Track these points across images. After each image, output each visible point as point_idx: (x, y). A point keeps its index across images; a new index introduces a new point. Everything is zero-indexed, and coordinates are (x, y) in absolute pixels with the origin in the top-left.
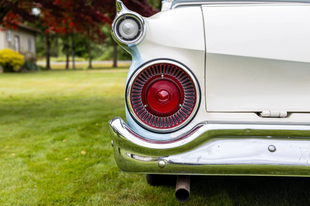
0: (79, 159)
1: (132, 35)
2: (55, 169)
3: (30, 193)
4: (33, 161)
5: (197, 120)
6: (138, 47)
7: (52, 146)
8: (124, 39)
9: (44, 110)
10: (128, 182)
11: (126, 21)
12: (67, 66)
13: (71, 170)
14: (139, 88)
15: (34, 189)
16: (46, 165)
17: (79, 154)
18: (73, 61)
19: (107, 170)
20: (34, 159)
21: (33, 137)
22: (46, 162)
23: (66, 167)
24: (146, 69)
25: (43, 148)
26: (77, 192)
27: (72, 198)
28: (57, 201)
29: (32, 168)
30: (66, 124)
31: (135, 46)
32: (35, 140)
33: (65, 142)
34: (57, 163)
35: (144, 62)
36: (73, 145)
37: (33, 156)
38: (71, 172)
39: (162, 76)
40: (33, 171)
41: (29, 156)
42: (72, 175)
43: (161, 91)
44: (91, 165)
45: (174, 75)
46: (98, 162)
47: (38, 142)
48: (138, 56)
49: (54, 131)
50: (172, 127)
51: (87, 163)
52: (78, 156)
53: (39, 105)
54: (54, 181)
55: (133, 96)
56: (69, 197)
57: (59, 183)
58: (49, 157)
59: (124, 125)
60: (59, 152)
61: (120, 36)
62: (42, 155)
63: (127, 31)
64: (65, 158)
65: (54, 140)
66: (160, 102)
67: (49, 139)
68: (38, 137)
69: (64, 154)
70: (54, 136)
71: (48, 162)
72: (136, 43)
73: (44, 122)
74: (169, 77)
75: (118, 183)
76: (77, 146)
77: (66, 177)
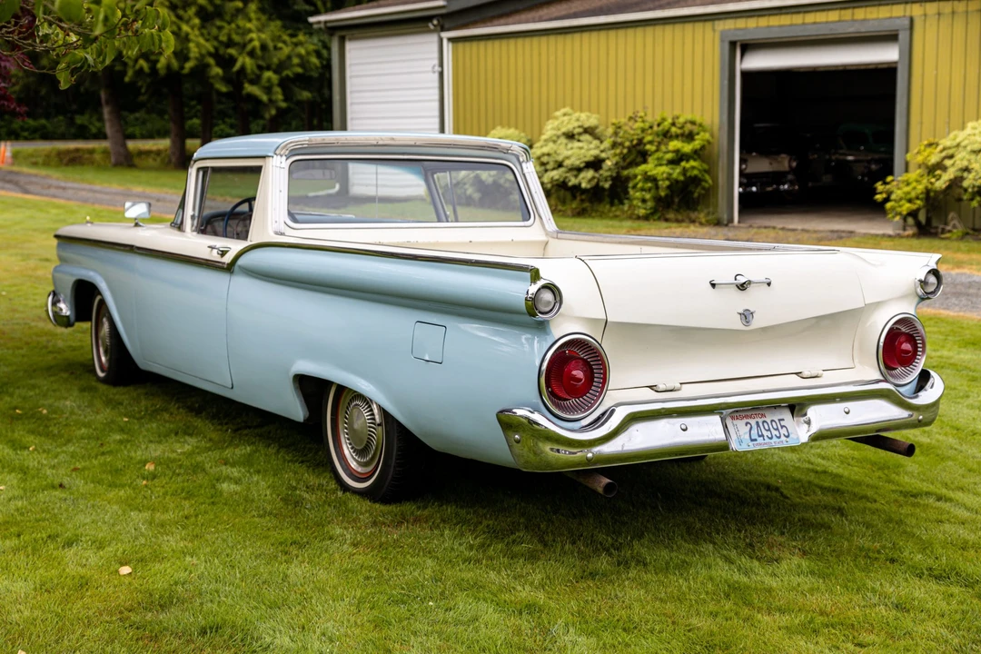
5: (604, 402)
11: (543, 290)
24: (561, 345)
31: (549, 320)
35: (557, 338)
48: (548, 331)
50: (583, 412)
66: (573, 384)
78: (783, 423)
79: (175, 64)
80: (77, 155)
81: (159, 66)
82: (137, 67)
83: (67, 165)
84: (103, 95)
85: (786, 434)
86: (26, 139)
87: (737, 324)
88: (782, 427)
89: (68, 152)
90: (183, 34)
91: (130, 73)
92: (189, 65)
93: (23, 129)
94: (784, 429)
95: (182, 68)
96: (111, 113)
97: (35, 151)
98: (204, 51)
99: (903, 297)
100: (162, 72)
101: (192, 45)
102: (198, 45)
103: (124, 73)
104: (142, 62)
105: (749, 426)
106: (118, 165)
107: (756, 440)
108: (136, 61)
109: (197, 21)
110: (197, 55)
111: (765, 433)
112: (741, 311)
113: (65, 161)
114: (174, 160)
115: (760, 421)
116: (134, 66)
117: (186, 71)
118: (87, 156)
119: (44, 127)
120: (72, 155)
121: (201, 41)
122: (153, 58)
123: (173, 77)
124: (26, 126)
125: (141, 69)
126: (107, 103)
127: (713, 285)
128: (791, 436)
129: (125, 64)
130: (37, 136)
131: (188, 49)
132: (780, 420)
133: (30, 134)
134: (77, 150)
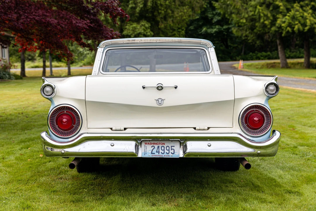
0: (37, 160)
1: (49, 94)
2: (20, 166)
3: (4, 177)
4: (6, 161)
5: (81, 132)
6: (53, 99)
7: (20, 152)
8: (46, 95)
9: (15, 125)
10: (65, 171)
11: (47, 87)
12: (44, 72)
13: (31, 166)
14: (54, 117)
15: (6, 176)
16: (15, 163)
17: (38, 157)
18: (51, 66)
19: (54, 166)
20: (7, 160)
21: (6, 147)
22: (14, 161)
23: (28, 164)
24: (57, 109)
25: (13, 153)
26: (32, 177)
27: (29, 179)
28: (20, 180)
29: (5, 165)
30: (33, 136)
31: (51, 98)
32: (8, 148)
33: (30, 149)
34: (22, 162)
35: (56, 106)
36: (35, 152)
37: (6, 158)
38: (31, 167)
39: (65, 112)
40: (6, 166)
41: (3, 158)
42: (31, 168)
43: (63, 119)
44: (45, 163)
45: (71, 111)
46: (50, 161)
47: (10, 150)
48: (53, 103)
49: (22, 141)
50: (69, 135)
51: (42, 162)
52: (37, 158)
53: (11, 120)
54: (19, 171)
55: (51, 121)
56: (27, 178)
57: (22, 172)
58: (17, 159)
59: (47, 135)
60: (24, 156)
61: (44, 94)
62: (12, 158)
63: (47, 92)
64: (28, 159)
65: (22, 148)
66: (63, 124)
67: (18, 147)
68: (9, 146)
69: (28, 157)
70: (22, 145)
71: (16, 162)
72: (52, 97)
73: (15, 134)
74: (69, 112)
75: (58, 172)
76: (38, 152)
77: (27, 169)
78: (173, 148)
79: (301, 28)
80: (274, 64)
81: (295, 29)
82: (287, 30)
83: (270, 68)
84: (278, 42)
85: (173, 152)
86: (262, 59)
87: (155, 104)
88: (172, 149)
89: (271, 64)
90: (305, 17)
91: (284, 32)
92: (307, 28)
93: (262, 56)
94: (173, 150)
95: (304, 30)
96: (281, 48)
97: (259, 63)
98: (312, 22)
99: (258, 96)
100: (297, 32)
101: (308, 21)
102: (310, 20)
103: (282, 33)
104: (289, 29)
105: (153, 147)
106: (283, 67)
107: (154, 153)
108: (286, 28)
109: (310, 11)
110: (310, 24)
111: (161, 151)
112: (157, 99)
113: (269, 67)
114: (305, 65)
115: (160, 146)
116: (286, 30)
117: (306, 31)
118: (278, 65)
119: (269, 55)
120: (272, 65)
121: (312, 18)
122: (293, 26)
123: (301, 33)
124: (263, 55)
125: (288, 31)
126: (280, 44)
127: (144, 88)
128: (175, 153)
129: (283, 30)
130: (266, 58)
131: (306, 22)
132: (171, 146)
133: (264, 58)
134: (274, 63)
